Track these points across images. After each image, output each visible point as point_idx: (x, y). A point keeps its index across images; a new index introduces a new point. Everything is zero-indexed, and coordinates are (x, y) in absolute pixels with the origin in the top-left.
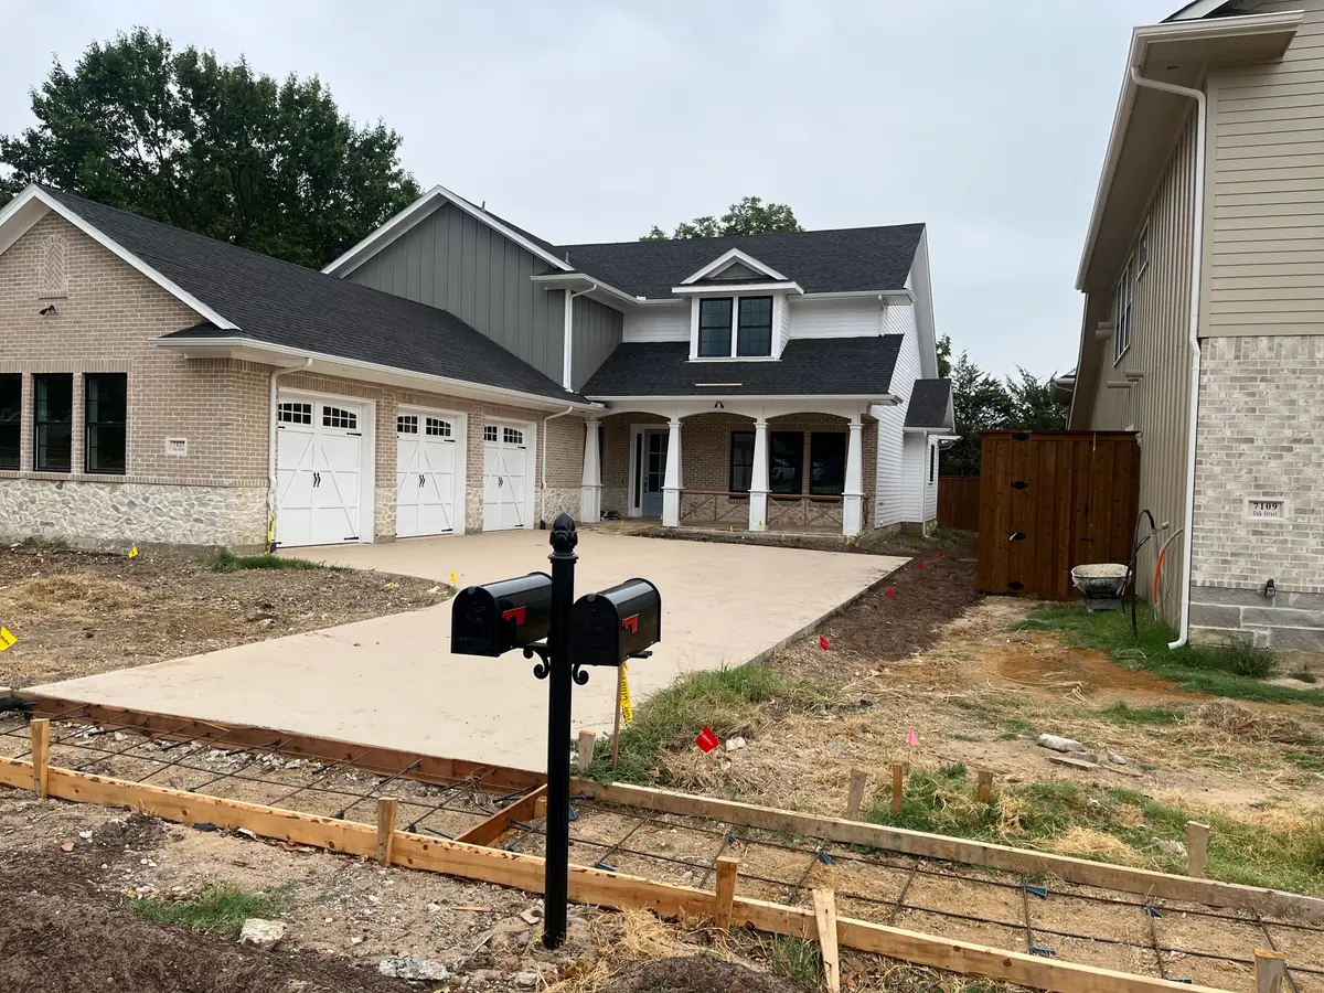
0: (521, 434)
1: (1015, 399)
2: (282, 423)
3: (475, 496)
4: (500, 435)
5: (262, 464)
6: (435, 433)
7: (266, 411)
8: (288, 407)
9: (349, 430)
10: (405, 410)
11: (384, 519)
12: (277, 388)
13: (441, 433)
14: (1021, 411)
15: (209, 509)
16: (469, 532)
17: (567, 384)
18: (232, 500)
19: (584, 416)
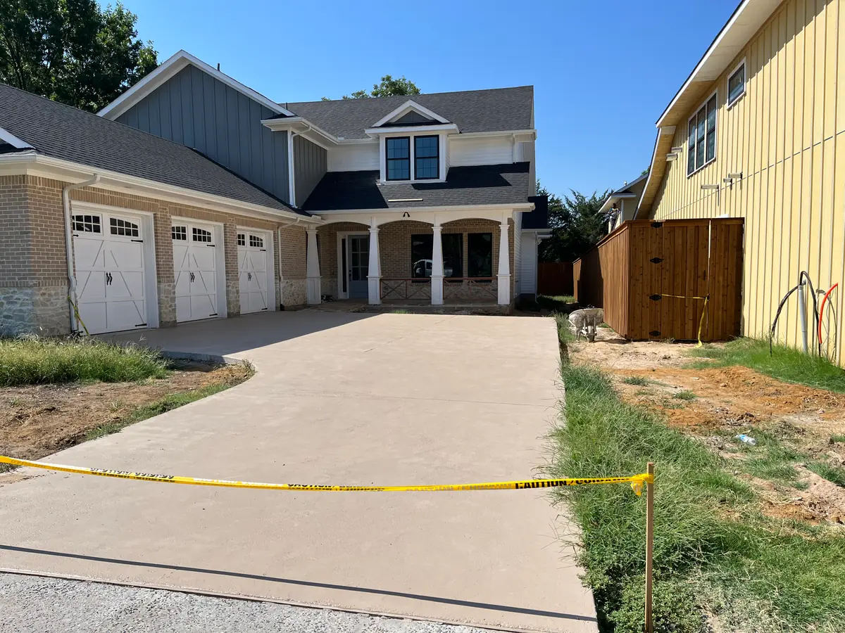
0: (261, 240)
1: (571, 211)
2: (76, 232)
3: (233, 287)
4: (247, 240)
5: (62, 267)
6: (200, 240)
7: (62, 221)
8: (79, 218)
9: (132, 237)
10: (177, 221)
11: (166, 308)
12: (70, 202)
13: (205, 240)
14: (575, 219)
15: (17, 307)
16: (230, 315)
17: (292, 201)
18: (38, 298)
19: (306, 226)
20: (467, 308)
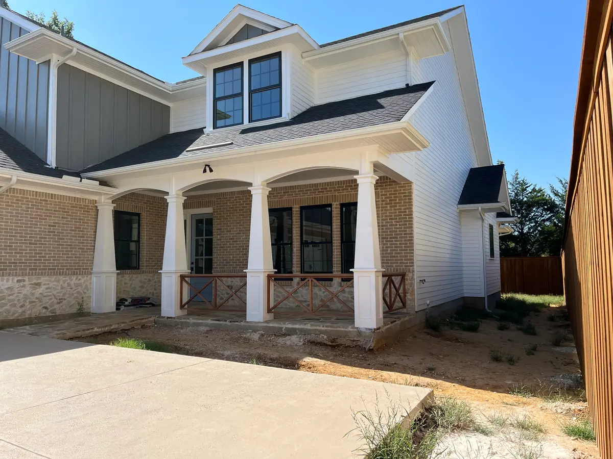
1: (557, 201)
17: (52, 160)
19: (96, 198)
20: (302, 330)
